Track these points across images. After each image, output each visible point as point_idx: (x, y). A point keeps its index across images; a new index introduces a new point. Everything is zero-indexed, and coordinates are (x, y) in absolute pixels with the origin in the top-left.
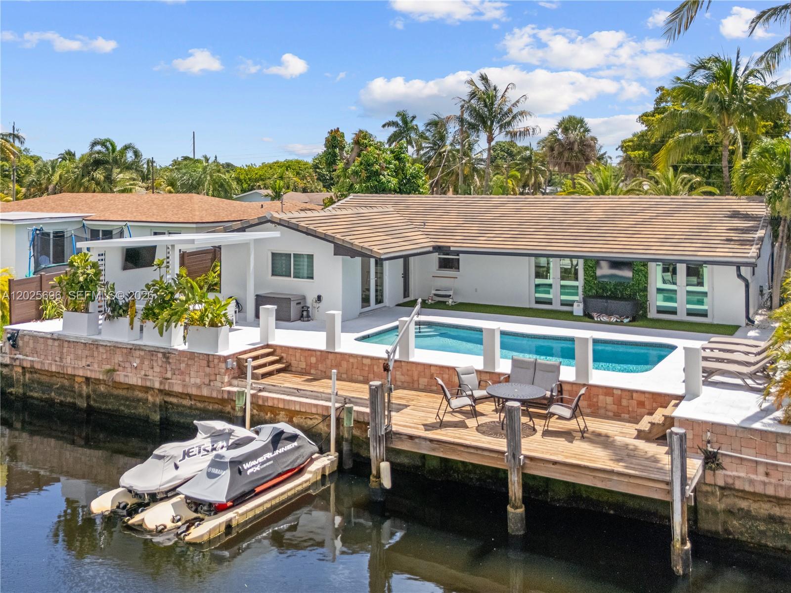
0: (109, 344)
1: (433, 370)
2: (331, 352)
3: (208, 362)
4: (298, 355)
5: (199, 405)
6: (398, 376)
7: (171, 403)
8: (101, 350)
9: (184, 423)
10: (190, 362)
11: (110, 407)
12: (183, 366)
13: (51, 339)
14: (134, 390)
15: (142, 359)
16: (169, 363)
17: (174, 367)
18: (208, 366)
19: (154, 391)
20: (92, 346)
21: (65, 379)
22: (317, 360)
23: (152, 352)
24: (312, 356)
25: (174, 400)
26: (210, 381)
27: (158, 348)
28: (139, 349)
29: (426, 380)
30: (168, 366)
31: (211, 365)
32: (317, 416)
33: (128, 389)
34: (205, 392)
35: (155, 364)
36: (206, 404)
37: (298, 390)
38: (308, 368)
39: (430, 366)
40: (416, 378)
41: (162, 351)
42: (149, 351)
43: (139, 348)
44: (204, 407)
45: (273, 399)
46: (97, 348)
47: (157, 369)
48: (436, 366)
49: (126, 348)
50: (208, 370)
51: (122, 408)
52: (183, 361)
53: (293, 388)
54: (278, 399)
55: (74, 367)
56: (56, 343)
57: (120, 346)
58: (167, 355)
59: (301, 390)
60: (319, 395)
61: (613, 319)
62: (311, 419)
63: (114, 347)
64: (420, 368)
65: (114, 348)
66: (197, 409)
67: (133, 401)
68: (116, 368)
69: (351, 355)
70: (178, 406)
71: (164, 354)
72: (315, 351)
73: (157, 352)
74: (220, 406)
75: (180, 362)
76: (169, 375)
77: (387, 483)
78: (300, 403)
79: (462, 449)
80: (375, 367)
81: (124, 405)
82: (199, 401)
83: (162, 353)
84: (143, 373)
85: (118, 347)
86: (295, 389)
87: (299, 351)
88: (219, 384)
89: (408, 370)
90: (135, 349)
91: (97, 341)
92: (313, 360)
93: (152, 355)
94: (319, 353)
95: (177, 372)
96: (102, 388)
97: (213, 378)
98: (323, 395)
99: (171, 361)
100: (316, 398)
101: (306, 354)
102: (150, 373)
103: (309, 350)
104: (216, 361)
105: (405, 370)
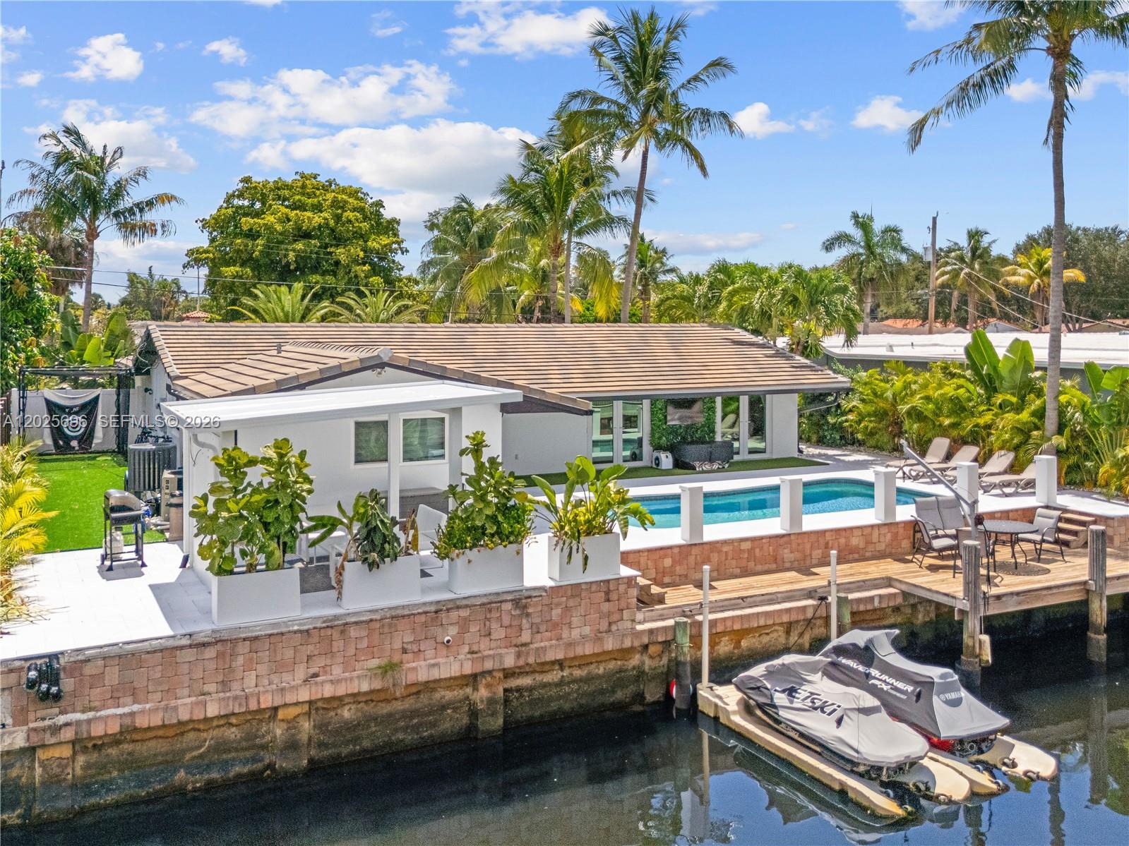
0: (377, 616)
1: (828, 536)
2: (695, 545)
3: (607, 593)
4: (643, 560)
5: (578, 673)
6: (785, 556)
7: (519, 689)
8: (353, 632)
9: (542, 716)
10: (571, 603)
11: (366, 744)
12: (556, 613)
13: (190, 646)
14: (434, 690)
15: (464, 625)
16: (528, 615)
17: (537, 620)
18: (608, 600)
19: (493, 677)
20: (329, 632)
21: (231, 725)
22: (673, 561)
23: (490, 605)
24: (666, 556)
25: (525, 681)
26: (610, 624)
27: (498, 594)
28: (458, 607)
29: (820, 551)
30: (524, 621)
31: (614, 596)
32: (777, 628)
33: (418, 693)
34: (610, 644)
35: (494, 625)
36: (593, 666)
37: (742, 598)
38: (660, 576)
39: (824, 532)
40: (808, 552)
41: (510, 597)
42: (483, 604)
43: (455, 605)
44: (589, 673)
45: (724, 619)
46: (342, 632)
47: (498, 633)
48: (831, 530)
49: (426, 613)
50: (606, 607)
51: (400, 736)
52: (558, 605)
53: (735, 599)
54: (733, 618)
55: (283, 689)
56: (210, 653)
57: (406, 612)
58: (522, 601)
59: (746, 597)
60: (774, 597)
61: (715, 466)
62: (767, 634)
63: (392, 617)
64: (813, 538)
65: (394, 618)
66: (575, 681)
67: (430, 713)
68: (396, 659)
69: (725, 542)
70: (531, 689)
71: (516, 602)
72: (670, 548)
73: (501, 602)
74: (619, 663)
75: (550, 607)
76: (526, 637)
77: (987, 656)
78: (766, 614)
79: (1045, 592)
80: (757, 551)
81: (404, 729)
82: (580, 666)
83: (512, 600)
84: (466, 649)
85: (403, 616)
86: (738, 598)
87: (646, 554)
88: (629, 625)
89: (799, 545)
90: (448, 610)
91: (336, 617)
92: (668, 562)
93: (490, 611)
94: (676, 551)
95: (543, 628)
96: (347, 713)
97: (615, 617)
98: (779, 595)
99: (530, 610)
100: (770, 602)
101: (656, 556)
102: (484, 645)
103: (662, 549)
104: (622, 588)
105: (794, 545)
